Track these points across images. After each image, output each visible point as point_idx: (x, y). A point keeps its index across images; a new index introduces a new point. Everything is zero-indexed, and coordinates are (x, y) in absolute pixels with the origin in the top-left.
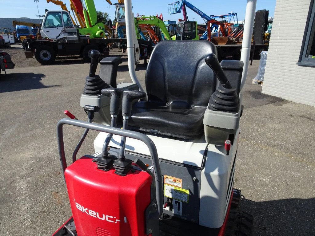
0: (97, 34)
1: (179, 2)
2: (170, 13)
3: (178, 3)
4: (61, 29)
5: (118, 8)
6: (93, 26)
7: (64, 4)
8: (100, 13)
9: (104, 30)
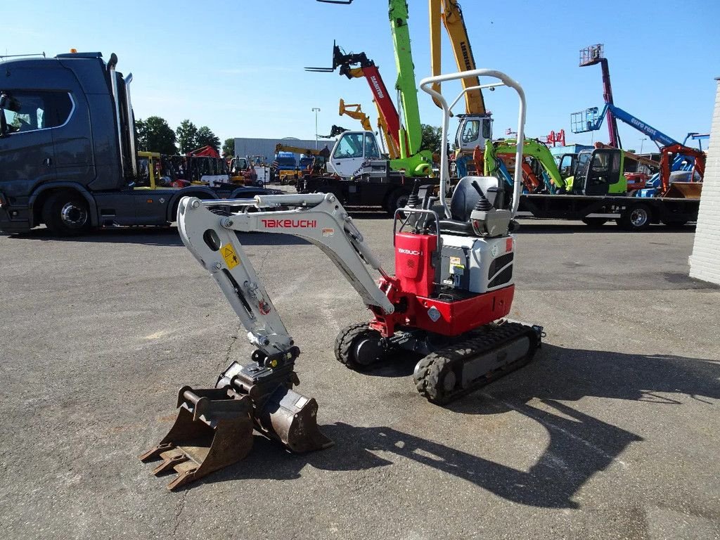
0: (417, 169)
1: (596, 108)
2: (575, 131)
3: (594, 110)
4: (361, 160)
5: (464, 122)
6: (412, 156)
7: (367, 117)
8: (430, 129)
9: (431, 163)
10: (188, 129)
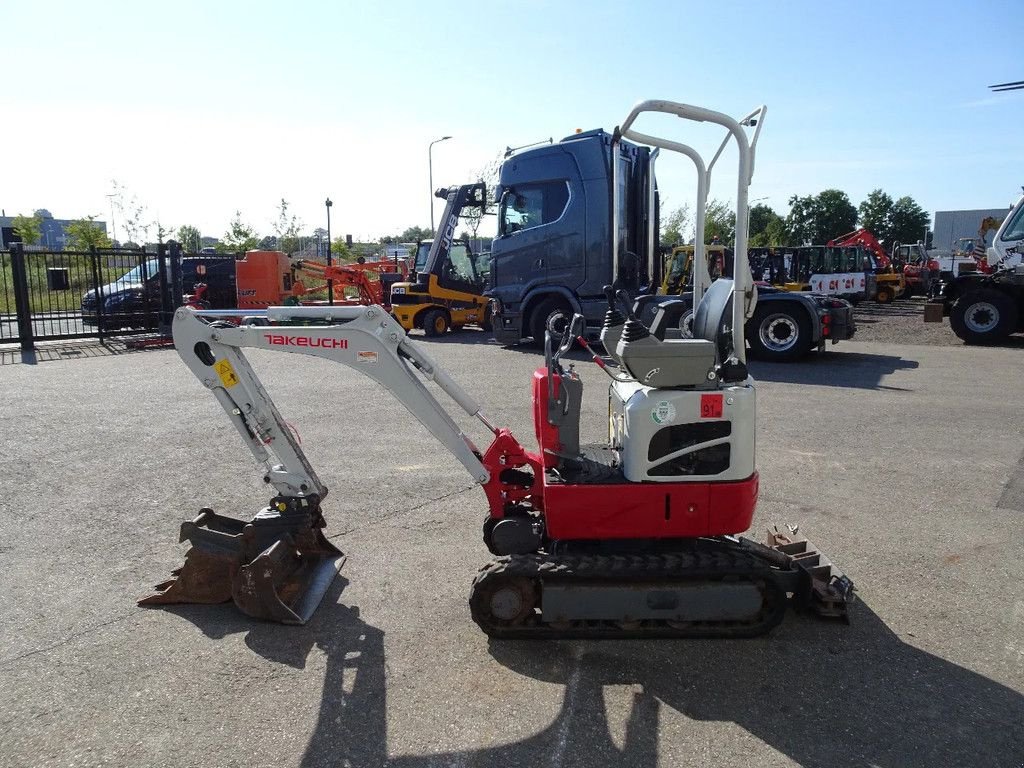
10: (878, 203)
